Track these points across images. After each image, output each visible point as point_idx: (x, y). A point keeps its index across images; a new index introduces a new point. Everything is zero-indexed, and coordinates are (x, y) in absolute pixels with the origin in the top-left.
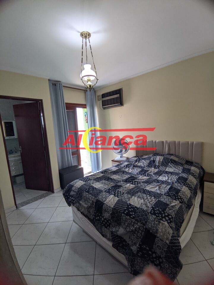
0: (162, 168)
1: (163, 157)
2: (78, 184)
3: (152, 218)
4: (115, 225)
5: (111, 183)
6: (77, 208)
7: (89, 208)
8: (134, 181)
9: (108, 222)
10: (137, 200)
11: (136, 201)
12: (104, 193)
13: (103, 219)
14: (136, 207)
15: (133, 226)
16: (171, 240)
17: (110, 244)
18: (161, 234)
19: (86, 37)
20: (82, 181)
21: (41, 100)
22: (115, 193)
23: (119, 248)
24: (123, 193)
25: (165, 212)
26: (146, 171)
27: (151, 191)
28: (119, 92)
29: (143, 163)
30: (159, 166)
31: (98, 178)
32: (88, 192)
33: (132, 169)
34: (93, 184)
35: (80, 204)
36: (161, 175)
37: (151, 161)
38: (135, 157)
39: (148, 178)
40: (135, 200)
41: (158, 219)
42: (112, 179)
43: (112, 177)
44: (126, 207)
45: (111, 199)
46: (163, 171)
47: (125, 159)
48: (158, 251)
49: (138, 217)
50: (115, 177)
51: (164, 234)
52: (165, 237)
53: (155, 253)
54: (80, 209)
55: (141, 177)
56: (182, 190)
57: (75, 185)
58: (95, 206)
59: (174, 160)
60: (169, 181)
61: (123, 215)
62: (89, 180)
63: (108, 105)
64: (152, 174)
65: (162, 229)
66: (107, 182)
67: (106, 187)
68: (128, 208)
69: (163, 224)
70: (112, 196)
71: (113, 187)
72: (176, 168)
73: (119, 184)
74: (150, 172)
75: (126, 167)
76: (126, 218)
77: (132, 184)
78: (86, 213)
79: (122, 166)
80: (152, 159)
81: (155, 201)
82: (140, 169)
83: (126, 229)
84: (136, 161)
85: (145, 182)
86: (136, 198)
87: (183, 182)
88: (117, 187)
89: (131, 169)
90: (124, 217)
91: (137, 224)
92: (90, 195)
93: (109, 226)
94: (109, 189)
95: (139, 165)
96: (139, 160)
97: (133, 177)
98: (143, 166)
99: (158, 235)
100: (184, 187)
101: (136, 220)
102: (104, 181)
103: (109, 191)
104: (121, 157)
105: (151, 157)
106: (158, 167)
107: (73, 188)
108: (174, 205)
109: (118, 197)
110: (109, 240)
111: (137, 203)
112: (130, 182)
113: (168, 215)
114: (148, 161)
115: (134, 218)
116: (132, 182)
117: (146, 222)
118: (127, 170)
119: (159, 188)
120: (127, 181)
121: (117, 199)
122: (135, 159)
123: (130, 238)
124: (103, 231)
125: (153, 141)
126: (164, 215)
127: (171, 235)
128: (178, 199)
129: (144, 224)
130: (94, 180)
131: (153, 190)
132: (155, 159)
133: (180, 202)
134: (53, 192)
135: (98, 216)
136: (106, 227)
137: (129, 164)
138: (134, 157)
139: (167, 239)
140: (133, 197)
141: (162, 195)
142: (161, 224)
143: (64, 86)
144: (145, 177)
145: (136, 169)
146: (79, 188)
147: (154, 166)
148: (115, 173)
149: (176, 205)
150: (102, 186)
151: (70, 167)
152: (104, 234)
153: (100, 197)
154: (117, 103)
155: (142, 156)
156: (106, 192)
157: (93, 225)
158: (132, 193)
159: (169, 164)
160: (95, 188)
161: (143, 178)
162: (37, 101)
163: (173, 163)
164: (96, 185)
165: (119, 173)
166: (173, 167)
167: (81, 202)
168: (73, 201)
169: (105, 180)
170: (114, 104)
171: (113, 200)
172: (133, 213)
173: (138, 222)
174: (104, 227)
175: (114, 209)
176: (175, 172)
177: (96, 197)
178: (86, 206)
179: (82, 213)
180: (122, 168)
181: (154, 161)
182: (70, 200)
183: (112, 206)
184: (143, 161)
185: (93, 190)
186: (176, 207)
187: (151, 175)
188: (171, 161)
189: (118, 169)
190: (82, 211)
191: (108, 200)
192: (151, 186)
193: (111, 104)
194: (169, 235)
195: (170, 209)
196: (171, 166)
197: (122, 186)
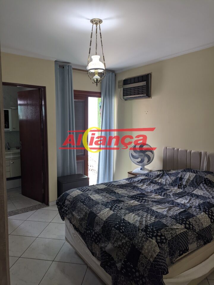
0: (189, 189)
1: (195, 175)
2: (75, 192)
3: (141, 234)
4: (105, 240)
5: (112, 197)
6: (69, 219)
7: (81, 220)
8: (141, 198)
9: (99, 237)
10: (134, 217)
11: (132, 218)
12: (100, 206)
13: (93, 233)
14: (129, 223)
15: (121, 241)
16: (155, 258)
17: (99, 263)
18: (147, 251)
19: (96, 24)
20: (79, 190)
21: (44, 88)
22: (112, 206)
23: (106, 267)
24: (122, 208)
25: (159, 232)
26: (165, 189)
27: (156, 211)
28: (146, 78)
29: (167, 180)
30: (185, 185)
31: (99, 189)
32: (83, 202)
33: (147, 186)
34: (91, 195)
35: (73, 215)
36: (183, 196)
37: (177, 179)
38: (160, 171)
39: (163, 197)
40: (131, 216)
41: (147, 236)
42: (116, 193)
43: (117, 191)
44: (118, 222)
45: (106, 212)
46: (189, 193)
47: (146, 172)
48: (141, 269)
49: (127, 232)
50: (120, 191)
51: (149, 252)
52: (150, 254)
53: (139, 271)
54: (72, 220)
55: (153, 195)
56: (198, 216)
57: (71, 194)
58: (88, 218)
59: (209, 180)
60: (188, 205)
61: (113, 228)
62: (87, 191)
63: (131, 95)
64: (171, 194)
65: (148, 246)
66: (108, 195)
67: (105, 200)
68: (120, 223)
69: (150, 241)
70: (108, 209)
71: (113, 201)
72: (208, 191)
73: (122, 199)
74: (170, 192)
75: (141, 182)
76: (116, 233)
77: (138, 201)
78: (77, 225)
79: (136, 179)
80: (179, 176)
81: (154, 220)
82: (158, 187)
83: (114, 244)
84: (158, 176)
85: (155, 201)
86: (134, 215)
87: (204, 208)
88: (118, 202)
89: (145, 185)
90: (114, 231)
91: (125, 239)
92: (84, 206)
93: (99, 241)
94: (108, 202)
95: (159, 181)
96: (162, 176)
97: (144, 194)
98: (164, 183)
99: (143, 252)
100: (202, 214)
101: (125, 235)
102: (104, 194)
103: (106, 205)
104: (141, 169)
105: (178, 173)
106: (184, 187)
107: (68, 197)
108: (174, 228)
109: (114, 211)
110: (98, 259)
111: (132, 219)
112: (137, 199)
113: (162, 235)
114: (173, 178)
115: (123, 232)
116: (140, 199)
117: (134, 238)
118: (139, 185)
119: (169, 209)
120: (133, 197)
121: (112, 212)
122: (159, 173)
123: (117, 255)
124: (93, 247)
125: (187, 151)
126: (155, 234)
127: (157, 254)
128: (185, 224)
129: (131, 239)
130: (94, 191)
131: (159, 211)
132: (183, 176)
133: (186, 227)
134: (47, 204)
135: (90, 229)
136: (96, 243)
137: (145, 179)
138: (158, 171)
139: (152, 256)
140: (131, 213)
141: (167, 216)
142: (148, 242)
143: (74, 69)
144: (159, 197)
145: (152, 185)
146: (74, 198)
147: (179, 185)
148: (122, 186)
149: (178, 229)
150: (101, 198)
151: (73, 175)
152: (94, 251)
153: (95, 209)
154: (142, 94)
155: (170, 170)
156: (103, 205)
157: (84, 242)
158: (132, 209)
159: (201, 185)
160: (92, 200)
161: (156, 197)
162: (39, 89)
163: (207, 185)
164: (94, 196)
165: (127, 188)
166: (204, 189)
167: (74, 213)
168: (67, 211)
169: (107, 192)
170: (138, 94)
171: (107, 213)
172: (124, 228)
173: (126, 237)
174: (94, 242)
175: (106, 222)
176: (205, 195)
177: (90, 208)
178: (79, 217)
179: (74, 225)
180: (135, 182)
181: (181, 179)
182: (63, 210)
183: (105, 219)
184: (168, 177)
185: (89, 201)
186: (177, 230)
187: (169, 195)
188: (205, 181)
189: (128, 183)
190: (73, 223)
191: (102, 212)
192: (159, 206)
193: (134, 95)
194: (155, 253)
195: (167, 231)
196: (203, 187)
197: (124, 202)
